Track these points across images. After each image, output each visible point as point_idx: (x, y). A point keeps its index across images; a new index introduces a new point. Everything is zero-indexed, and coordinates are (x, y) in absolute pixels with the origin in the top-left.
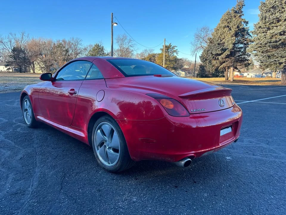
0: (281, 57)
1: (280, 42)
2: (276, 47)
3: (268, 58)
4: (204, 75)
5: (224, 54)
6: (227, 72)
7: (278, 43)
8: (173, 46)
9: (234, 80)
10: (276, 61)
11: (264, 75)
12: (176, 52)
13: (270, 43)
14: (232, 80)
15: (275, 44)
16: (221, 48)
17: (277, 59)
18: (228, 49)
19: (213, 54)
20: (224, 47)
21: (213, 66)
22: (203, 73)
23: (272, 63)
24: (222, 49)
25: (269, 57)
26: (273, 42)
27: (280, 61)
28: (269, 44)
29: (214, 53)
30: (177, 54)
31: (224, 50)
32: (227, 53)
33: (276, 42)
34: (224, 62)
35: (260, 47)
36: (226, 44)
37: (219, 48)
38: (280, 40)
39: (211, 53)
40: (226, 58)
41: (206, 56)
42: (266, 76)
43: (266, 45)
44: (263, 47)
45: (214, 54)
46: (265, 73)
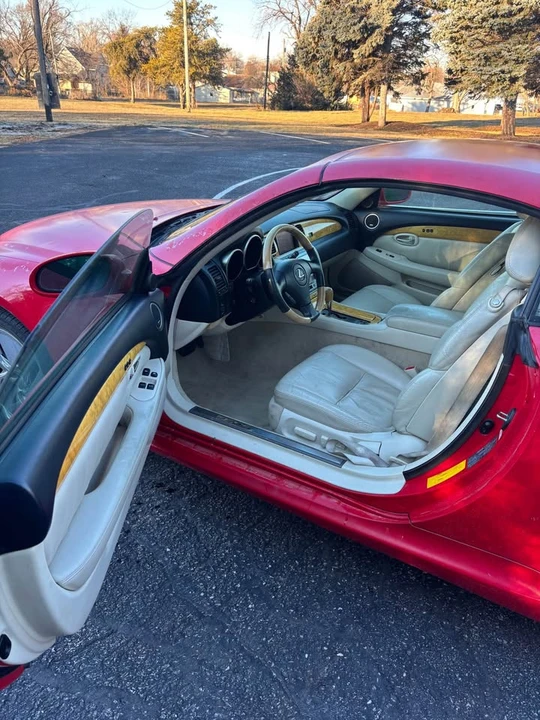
0: (517, 62)
1: (519, 17)
2: (506, 32)
3: (483, 62)
4: (292, 104)
5: (368, 42)
6: (367, 99)
7: (514, 20)
8: (202, 5)
9: (387, 123)
10: (503, 72)
11: (433, 103)
12: (215, 25)
13: (493, 17)
14: (381, 123)
15: (506, 21)
16: (362, 23)
17: (505, 68)
18: (379, 27)
19: (338, 43)
20: (371, 21)
21: (334, 79)
22: (289, 96)
23: (494, 78)
24: (365, 27)
25: (487, 59)
26: (503, 16)
27: (513, 74)
28: (491, 21)
29: (341, 38)
30: (217, 31)
31: (369, 30)
32: (376, 39)
33: (510, 14)
34: (366, 68)
35: (467, 28)
36: (373, 11)
37: (355, 24)
38: (521, 10)
39: (333, 38)
40: (373, 54)
41: (313, 44)
42: (436, 106)
43: (484, 24)
44: (476, 28)
45: (340, 40)
46: (435, 99)
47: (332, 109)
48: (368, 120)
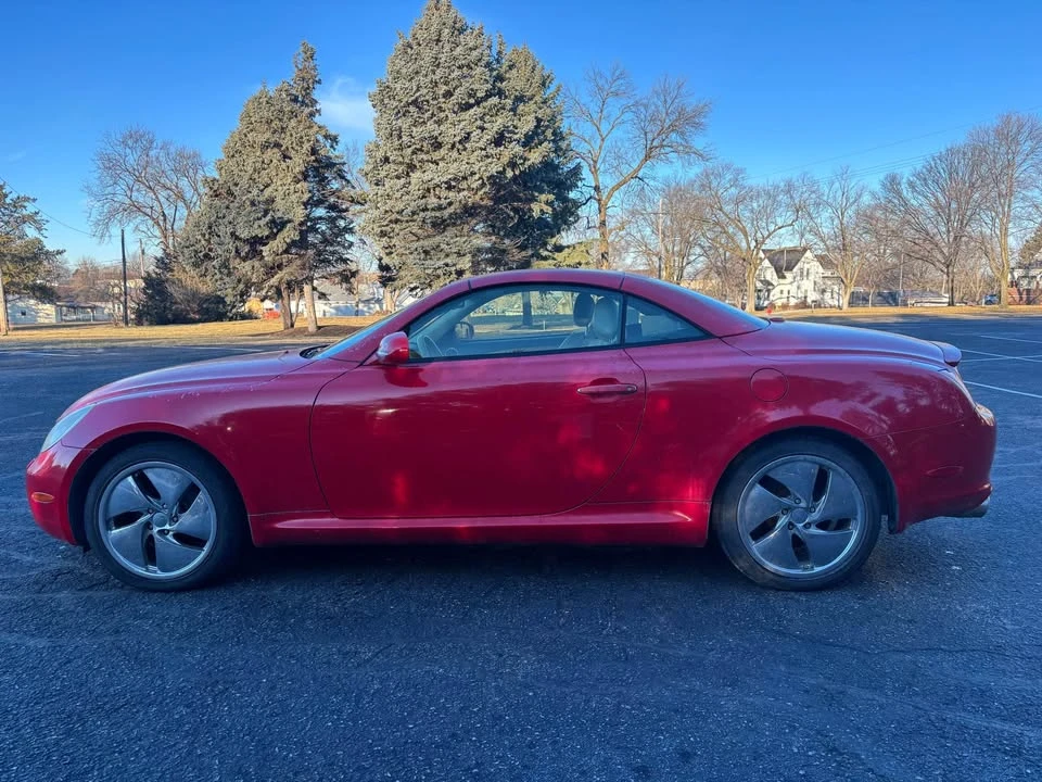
0: (459, 254)
1: (451, 210)
2: (440, 225)
3: (423, 256)
5: (280, 237)
6: (286, 301)
7: (446, 213)
8: (14, 196)
9: (319, 328)
10: (447, 265)
11: (361, 306)
12: (35, 221)
13: (423, 210)
14: (312, 328)
15: (438, 214)
16: (269, 218)
17: (448, 261)
18: (290, 221)
19: (241, 239)
20: (279, 214)
21: (239, 281)
23: (439, 272)
24: (273, 221)
25: (426, 252)
26: (433, 209)
27: (458, 267)
28: (422, 214)
29: (244, 234)
30: (39, 229)
31: (278, 225)
32: (290, 234)
33: (440, 208)
34: (280, 267)
35: (397, 221)
36: (279, 204)
37: (259, 219)
38: (450, 204)
39: (233, 234)
40: (286, 251)
41: (203, 242)
42: (365, 309)
43: (415, 217)
44: (407, 221)
45: (242, 236)
46: (364, 302)
47: (231, 319)
48: (292, 326)
